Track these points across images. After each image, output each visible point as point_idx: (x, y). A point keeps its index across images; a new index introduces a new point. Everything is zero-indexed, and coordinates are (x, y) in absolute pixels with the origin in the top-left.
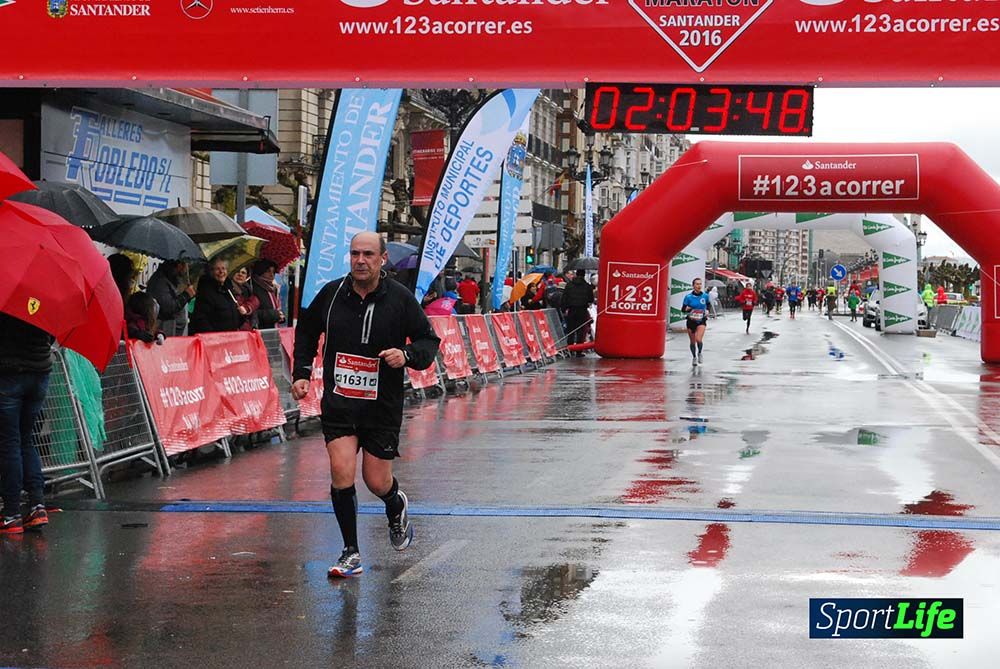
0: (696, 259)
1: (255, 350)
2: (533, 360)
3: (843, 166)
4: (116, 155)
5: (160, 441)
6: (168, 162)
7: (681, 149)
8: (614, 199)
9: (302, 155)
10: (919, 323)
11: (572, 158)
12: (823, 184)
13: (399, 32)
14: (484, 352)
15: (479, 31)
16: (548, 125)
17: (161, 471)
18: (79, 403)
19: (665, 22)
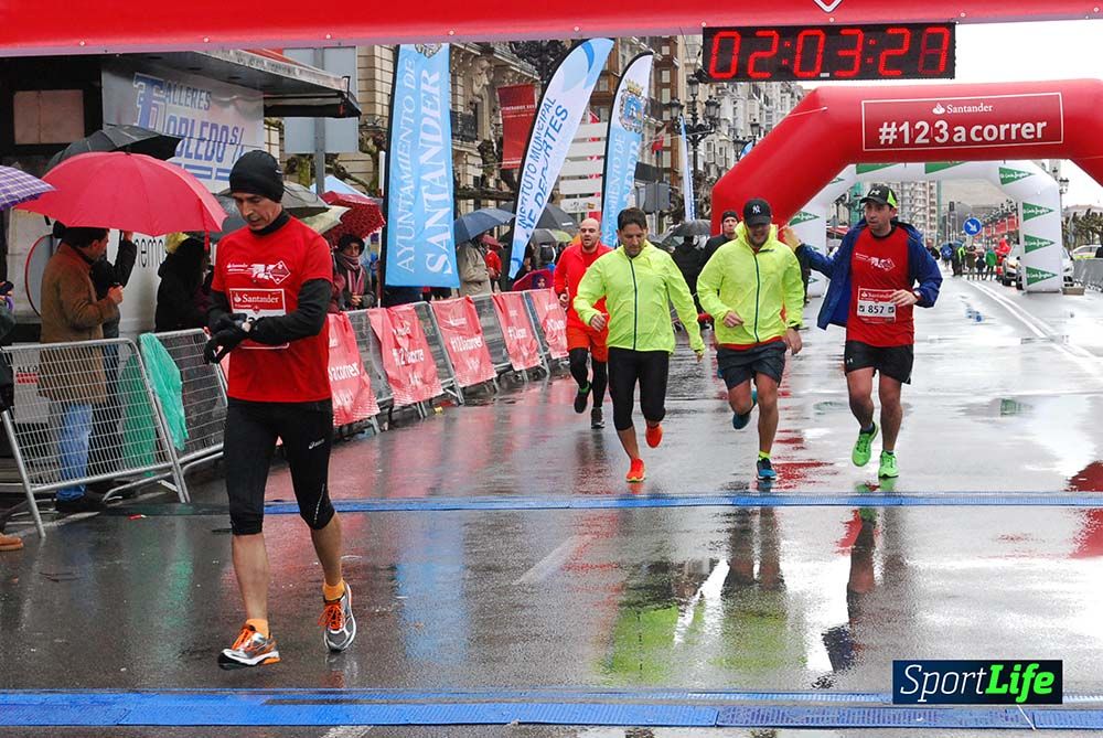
0: (816, 217)
1: (344, 337)
4: (184, 125)
6: (240, 131)
8: (721, 153)
9: (377, 117)
10: (1065, 280)
11: (675, 110)
18: (158, 399)
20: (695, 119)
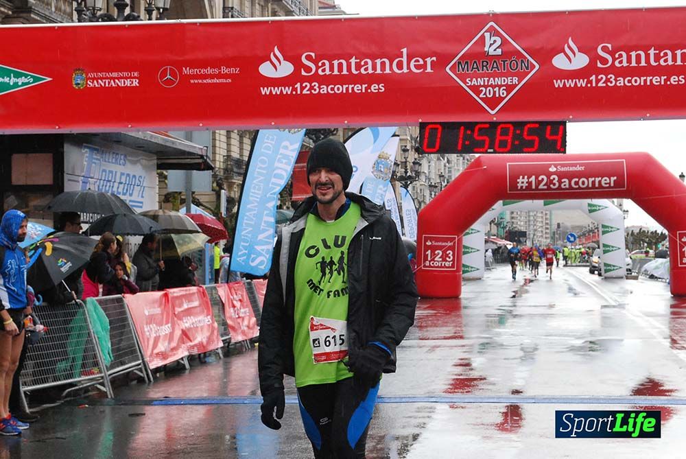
1: (202, 299)
3: (575, 169)
4: (111, 175)
5: (145, 360)
6: (143, 178)
7: (464, 159)
8: (421, 192)
9: (217, 169)
10: (628, 270)
13: (299, 93)
15: (350, 91)
17: (146, 379)
18: (96, 336)
19: (470, 83)
20: (406, 172)
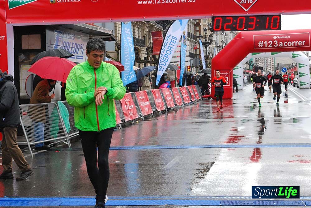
0: (240, 68)
2: (193, 101)
3: (286, 37)
4: (68, 44)
6: (83, 45)
7: (233, 34)
8: (213, 50)
11: (200, 38)
12: (280, 43)
13: (155, 3)
14: (178, 99)
15: (179, 2)
16: (192, 28)
18: (62, 119)
20: (206, 40)
